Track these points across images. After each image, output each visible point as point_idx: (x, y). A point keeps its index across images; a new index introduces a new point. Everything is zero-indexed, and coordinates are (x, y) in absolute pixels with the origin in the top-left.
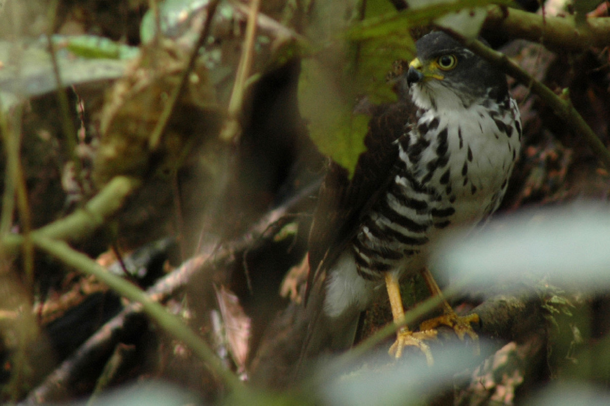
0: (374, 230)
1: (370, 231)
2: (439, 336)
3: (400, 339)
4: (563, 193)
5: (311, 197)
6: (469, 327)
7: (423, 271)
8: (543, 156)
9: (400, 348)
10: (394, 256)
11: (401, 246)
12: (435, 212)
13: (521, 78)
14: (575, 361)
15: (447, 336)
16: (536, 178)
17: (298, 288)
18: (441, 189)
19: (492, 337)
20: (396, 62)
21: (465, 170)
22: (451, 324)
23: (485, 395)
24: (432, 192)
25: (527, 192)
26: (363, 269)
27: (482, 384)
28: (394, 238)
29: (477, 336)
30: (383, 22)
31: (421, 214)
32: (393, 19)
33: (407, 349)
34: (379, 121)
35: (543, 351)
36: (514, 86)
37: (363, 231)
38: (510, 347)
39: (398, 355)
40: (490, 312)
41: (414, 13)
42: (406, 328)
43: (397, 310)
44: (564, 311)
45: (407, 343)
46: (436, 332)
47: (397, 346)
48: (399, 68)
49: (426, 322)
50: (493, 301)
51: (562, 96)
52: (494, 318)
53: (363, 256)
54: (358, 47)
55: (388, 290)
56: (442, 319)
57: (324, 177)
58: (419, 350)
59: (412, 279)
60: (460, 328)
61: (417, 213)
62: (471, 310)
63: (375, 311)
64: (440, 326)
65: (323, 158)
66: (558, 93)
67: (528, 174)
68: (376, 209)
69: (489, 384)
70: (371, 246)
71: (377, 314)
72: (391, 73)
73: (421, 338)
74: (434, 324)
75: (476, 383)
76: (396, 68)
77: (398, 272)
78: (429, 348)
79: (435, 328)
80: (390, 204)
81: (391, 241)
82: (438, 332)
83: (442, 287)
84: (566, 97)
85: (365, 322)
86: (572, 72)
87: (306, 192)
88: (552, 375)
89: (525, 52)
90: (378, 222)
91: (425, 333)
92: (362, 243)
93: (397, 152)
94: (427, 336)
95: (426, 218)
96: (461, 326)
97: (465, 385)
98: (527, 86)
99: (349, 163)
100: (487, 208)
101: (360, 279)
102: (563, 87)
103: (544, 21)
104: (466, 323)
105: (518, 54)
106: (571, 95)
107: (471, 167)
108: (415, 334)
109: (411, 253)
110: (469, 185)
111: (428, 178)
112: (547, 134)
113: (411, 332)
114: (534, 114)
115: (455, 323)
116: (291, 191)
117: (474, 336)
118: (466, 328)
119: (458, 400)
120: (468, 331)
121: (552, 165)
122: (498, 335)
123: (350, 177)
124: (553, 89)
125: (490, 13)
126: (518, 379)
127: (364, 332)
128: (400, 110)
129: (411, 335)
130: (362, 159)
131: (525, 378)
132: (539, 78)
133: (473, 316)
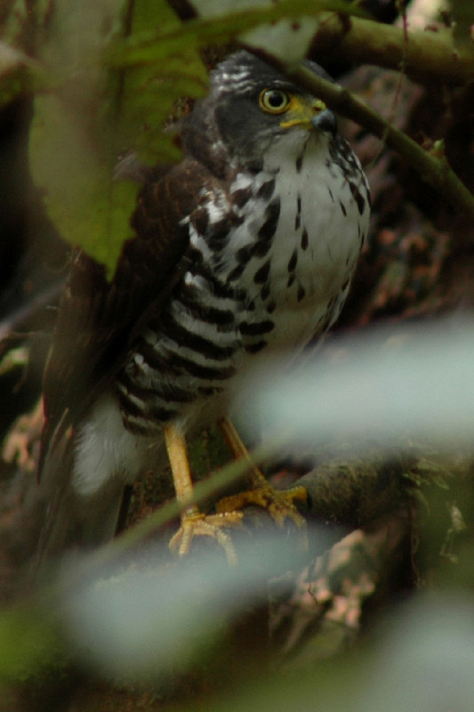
0: (151, 359)
1: (146, 361)
2: (245, 521)
3: (186, 525)
4: (435, 302)
5: (49, 307)
6: (292, 506)
7: (221, 422)
8: (405, 244)
9: (185, 539)
10: (182, 397)
11: (194, 382)
12: (245, 328)
13: (371, 125)
14: (454, 559)
15: (258, 520)
16: (394, 278)
17: (29, 448)
18: (254, 292)
19: (327, 523)
20: (180, 100)
21: (293, 263)
22: (264, 503)
23: (316, 611)
24: (241, 296)
25: (380, 299)
26: (131, 419)
27: (312, 595)
28: (183, 369)
29: (304, 521)
30: (159, 39)
31: (224, 331)
32: (175, 35)
33: (197, 540)
34: (156, 190)
35: (406, 544)
36: (359, 137)
37: (133, 361)
38: (354, 538)
39: (182, 552)
40: (323, 485)
41: (207, 25)
42: (196, 509)
43: (182, 481)
44: (437, 483)
45: (196, 532)
46: (240, 515)
47: (181, 536)
48: (183, 109)
49: (226, 499)
50: (328, 468)
51: (433, 152)
52: (330, 493)
53: (134, 399)
54: (120, 77)
55: (169, 449)
56: (250, 496)
57: (68, 279)
58: (216, 542)
59: (205, 433)
60: (277, 508)
61: (219, 330)
62: (294, 481)
63: (147, 482)
64: (246, 506)
65: (66, 248)
66: (428, 148)
67: (381, 271)
68: (154, 327)
69: (323, 594)
70: (146, 383)
71: (150, 487)
72: (171, 117)
73: (217, 523)
74: (239, 503)
75: (302, 593)
76: (179, 108)
77: (185, 422)
78: (230, 539)
79: (239, 509)
80: (177, 318)
81: (178, 374)
82: (245, 515)
83: (250, 447)
84: (439, 155)
85: (133, 499)
86: (448, 115)
87: (41, 300)
88: (419, 579)
89: (378, 85)
90: (157, 347)
91: (224, 516)
92: (133, 380)
93: (187, 238)
94: (228, 522)
95: (233, 337)
96: (281, 507)
97: (286, 597)
98: (379, 135)
99: (109, 256)
100: (320, 320)
101: (127, 434)
102: (435, 140)
103: (406, 37)
104: (287, 500)
105: (365, 87)
106: (447, 151)
107: (303, 258)
108: (209, 518)
109: (208, 392)
110: (295, 285)
111: (237, 273)
112: (411, 209)
113: (203, 515)
114: (390, 180)
115: (270, 501)
116: (19, 299)
117: (300, 521)
118: (288, 508)
119: (275, 620)
120: (291, 513)
121: (418, 258)
122: (335, 519)
123: (110, 277)
124: (420, 141)
125: (322, 24)
126: (368, 587)
127: (132, 514)
128: (188, 172)
129: (203, 519)
130: (129, 249)
131: (378, 586)
132: (397, 125)
133: (298, 490)
